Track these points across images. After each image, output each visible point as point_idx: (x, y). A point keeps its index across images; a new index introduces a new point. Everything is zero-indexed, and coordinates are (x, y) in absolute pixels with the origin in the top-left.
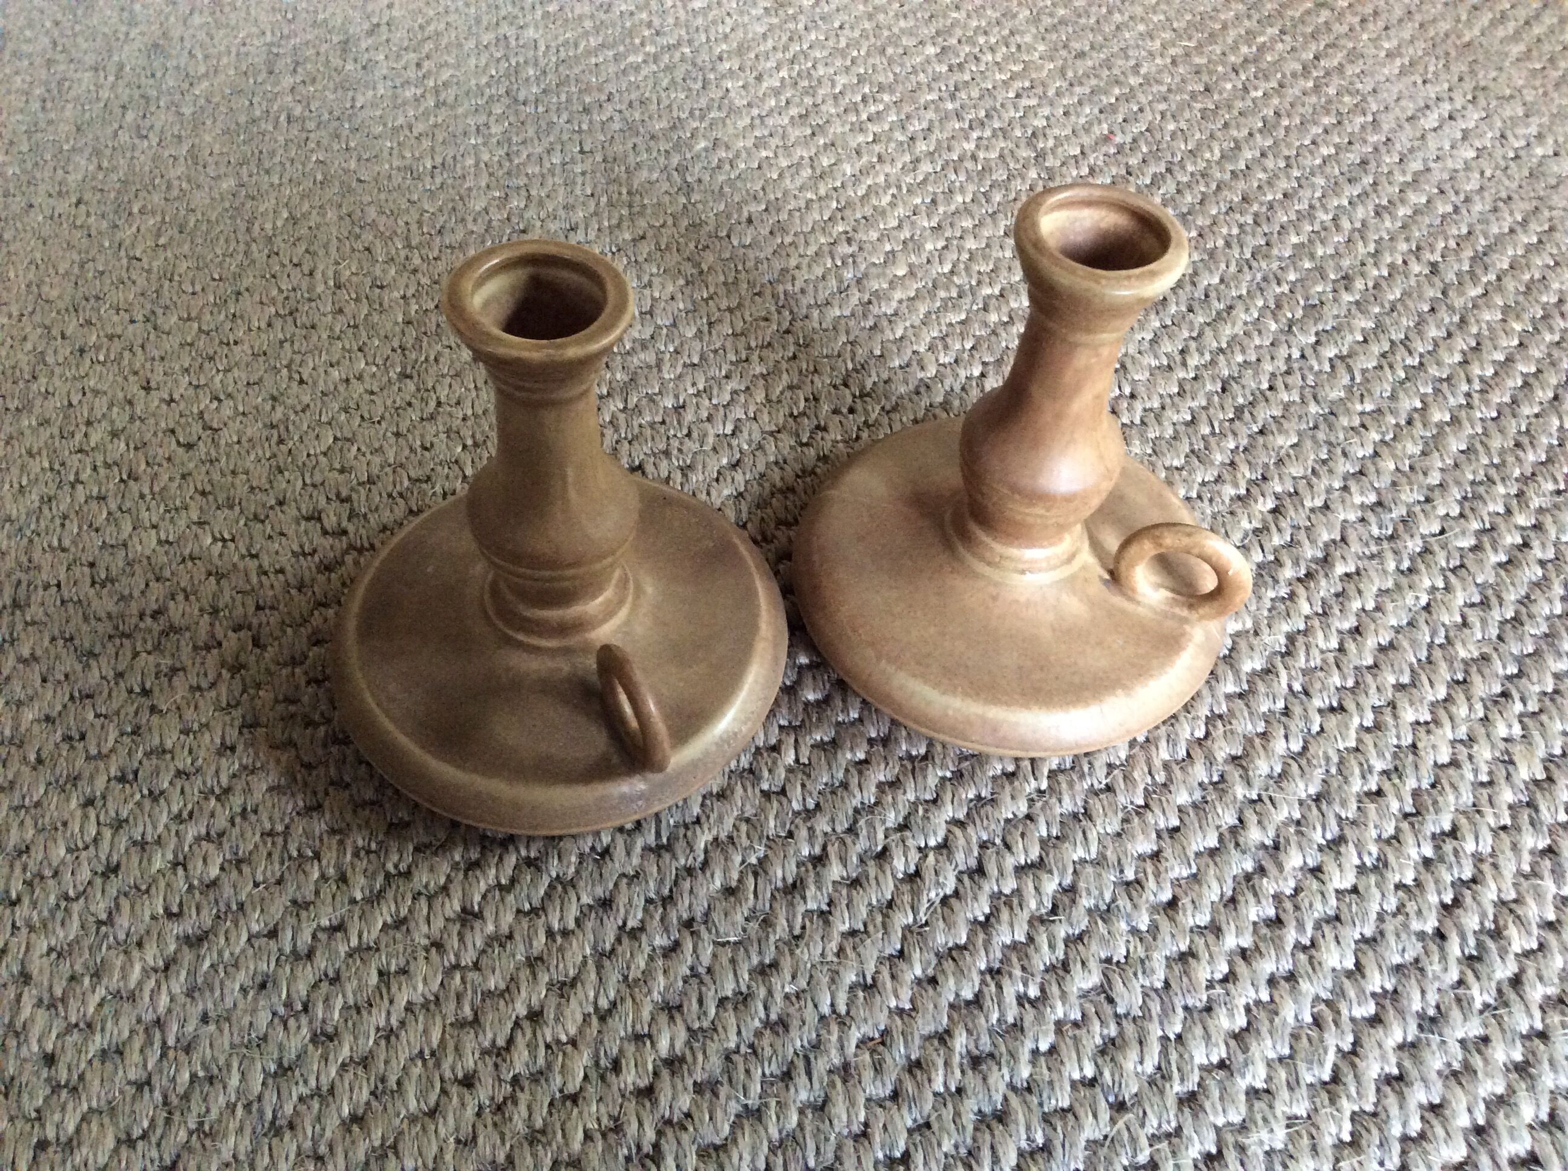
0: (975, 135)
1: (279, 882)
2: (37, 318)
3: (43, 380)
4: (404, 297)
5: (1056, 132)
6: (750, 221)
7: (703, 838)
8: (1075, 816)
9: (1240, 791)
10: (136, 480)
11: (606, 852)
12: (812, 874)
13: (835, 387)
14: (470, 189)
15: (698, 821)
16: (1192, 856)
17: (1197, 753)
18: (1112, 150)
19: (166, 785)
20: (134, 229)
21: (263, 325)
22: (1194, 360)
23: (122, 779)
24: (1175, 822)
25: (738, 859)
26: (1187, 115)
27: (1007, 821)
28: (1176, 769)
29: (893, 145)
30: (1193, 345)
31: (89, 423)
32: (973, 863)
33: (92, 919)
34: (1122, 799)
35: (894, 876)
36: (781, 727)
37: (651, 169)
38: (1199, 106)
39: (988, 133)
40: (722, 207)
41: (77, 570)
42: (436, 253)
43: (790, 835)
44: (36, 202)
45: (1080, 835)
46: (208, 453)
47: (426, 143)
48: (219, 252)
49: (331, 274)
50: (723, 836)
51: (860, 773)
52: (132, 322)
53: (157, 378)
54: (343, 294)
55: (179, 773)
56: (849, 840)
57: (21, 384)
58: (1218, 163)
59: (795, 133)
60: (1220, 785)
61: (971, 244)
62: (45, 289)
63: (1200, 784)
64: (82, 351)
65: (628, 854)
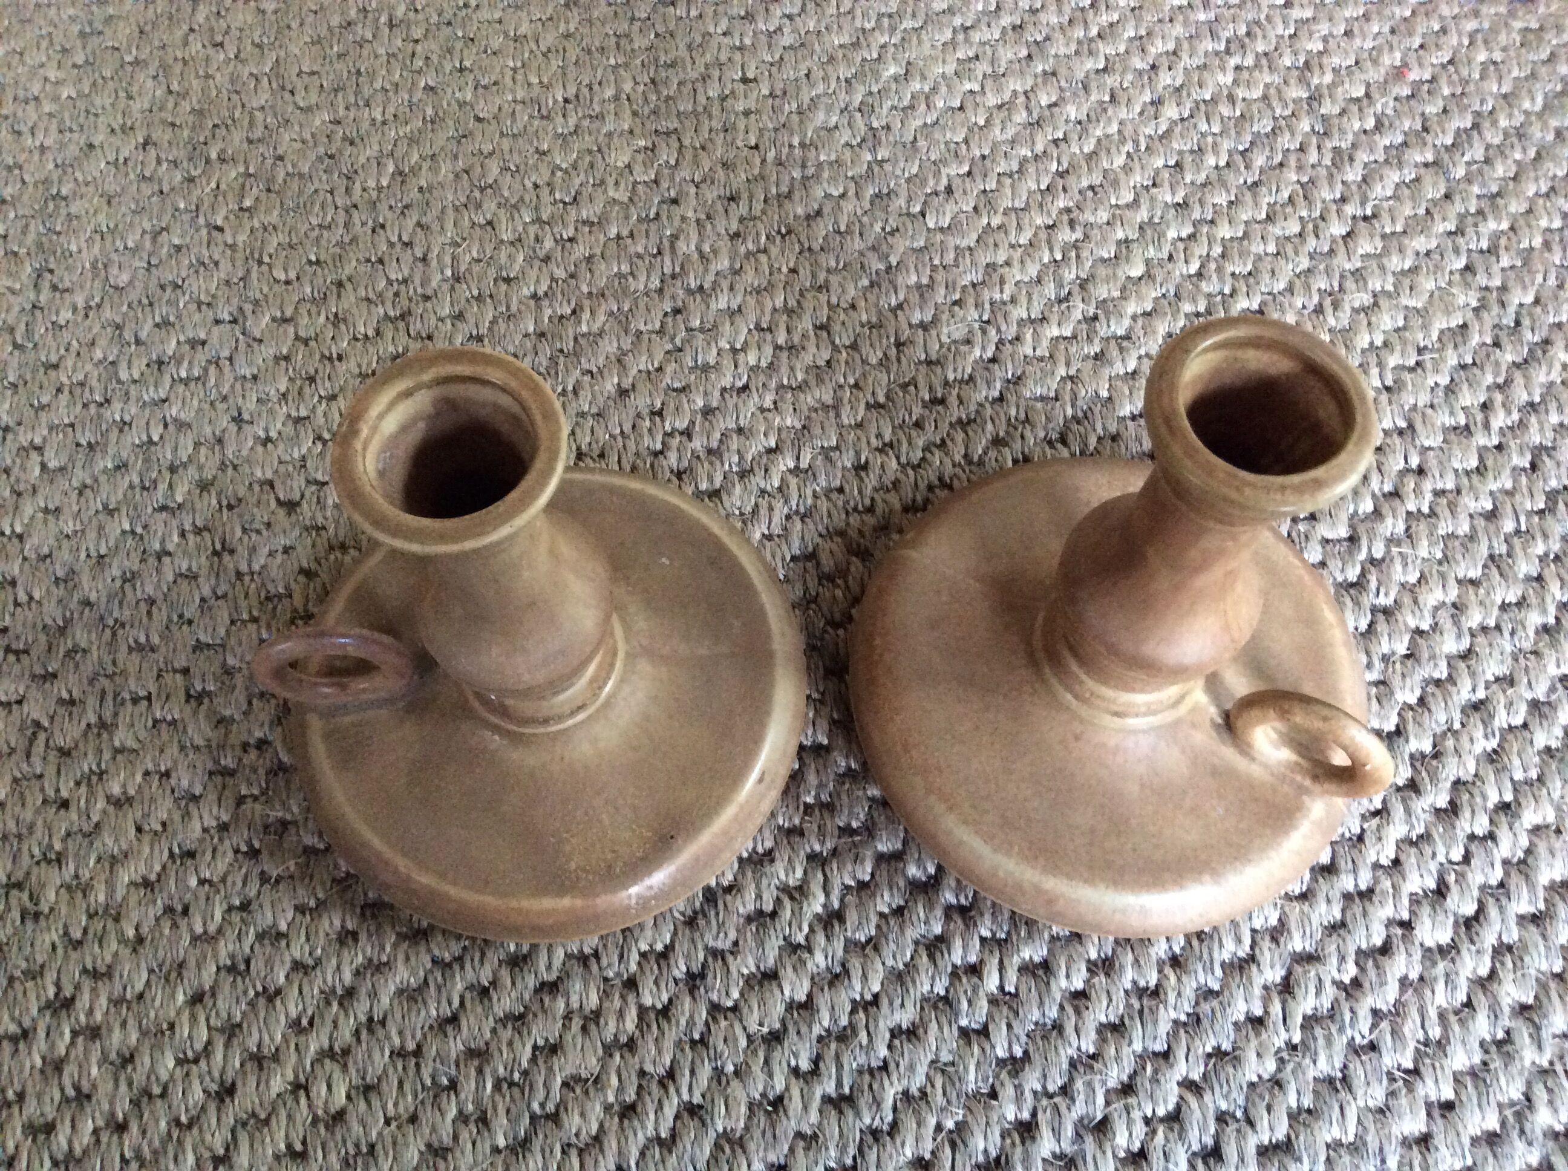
0: (1233, 61)
1: (413, 1119)
2: (107, 313)
3: (117, 406)
4: (534, 296)
5: (1336, 61)
6: (949, 190)
7: (891, 1092)
8: (1330, 1081)
9: (1529, 1056)
10: (232, 552)
11: (778, 1103)
12: (1019, 1150)
13: (1050, 443)
14: (610, 135)
15: (885, 1067)
16: (1467, 1142)
17: (1482, 1002)
18: (1406, 91)
19: (282, 980)
20: (213, 185)
21: (371, 333)
22: (1499, 420)
23: (232, 969)
24: (1448, 1094)
25: (932, 1122)
26: (1503, 38)
27: (1252, 1085)
28: (1453, 1019)
29: (1130, 77)
30: (1498, 398)
31: (173, 469)
32: (1209, 1141)
33: (207, 1154)
34: (1387, 1061)
35: (1115, 1156)
36: (983, 940)
37: (829, 110)
38: (1518, 25)
39: (1249, 61)
40: (915, 170)
41: (168, 678)
42: (571, 232)
43: (993, 1095)
44: (98, 139)
45: (1337, 1109)
46: (313, 518)
47: (556, 63)
48: (315, 222)
49: (448, 260)
50: (914, 1091)
51: (1078, 1011)
52: (217, 322)
53: (250, 406)
54: (464, 291)
55: (298, 966)
56: (1063, 1108)
57: (93, 409)
58: (1540, 115)
59: (1006, 55)
60: (1504, 1045)
61: (1225, 231)
62: (114, 271)
63: (1482, 1044)
64: (160, 363)
65: (805, 1108)
